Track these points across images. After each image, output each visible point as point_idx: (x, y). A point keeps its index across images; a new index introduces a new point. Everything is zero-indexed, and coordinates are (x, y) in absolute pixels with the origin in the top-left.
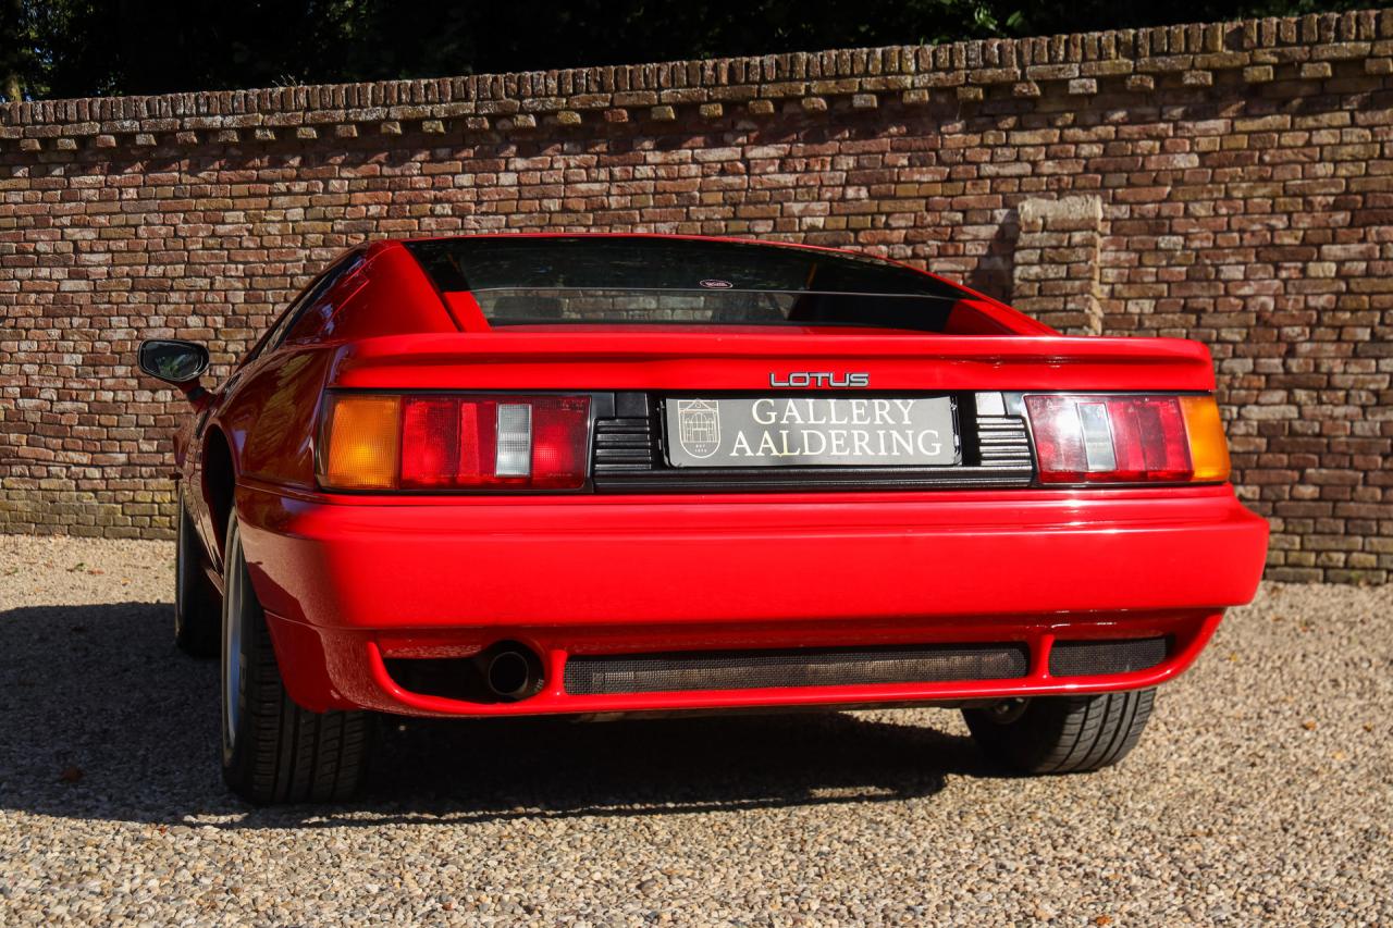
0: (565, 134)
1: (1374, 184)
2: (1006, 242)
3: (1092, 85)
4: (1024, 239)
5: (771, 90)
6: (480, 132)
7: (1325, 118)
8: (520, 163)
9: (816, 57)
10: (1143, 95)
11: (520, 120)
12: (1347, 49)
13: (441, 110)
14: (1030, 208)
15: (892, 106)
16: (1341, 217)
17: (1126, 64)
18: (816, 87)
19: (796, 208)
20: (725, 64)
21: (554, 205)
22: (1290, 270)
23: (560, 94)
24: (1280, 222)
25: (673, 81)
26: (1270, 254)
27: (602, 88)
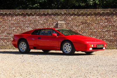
0: (20, 15)
1: (84, 21)
2: (57, 24)
3: (64, 13)
4: (59, 24)
5: (38, 12)
6: (12, 14)
7: (80, 17)
8: (15, 17)
9: (42, 10)
10: (67, 14)
11: (16, 14)
12: (82, 12)
13: (9, 12)
14: (59, 22)
15: (48, 14)
16: (81, 23)
17: (66, 12)
18: (42, 12)
19: (40, 21)
20: (34, 10)
21: (19, 20)
22: (78, 27)
23: (20, 11)
24: (77, 24)
25: (30, 11)
26: (76, 26)
27: (23, 11)
